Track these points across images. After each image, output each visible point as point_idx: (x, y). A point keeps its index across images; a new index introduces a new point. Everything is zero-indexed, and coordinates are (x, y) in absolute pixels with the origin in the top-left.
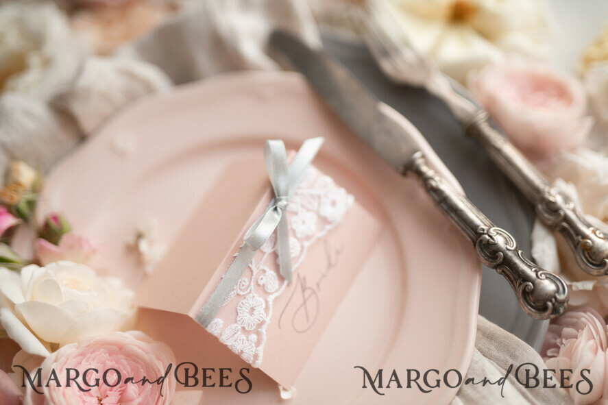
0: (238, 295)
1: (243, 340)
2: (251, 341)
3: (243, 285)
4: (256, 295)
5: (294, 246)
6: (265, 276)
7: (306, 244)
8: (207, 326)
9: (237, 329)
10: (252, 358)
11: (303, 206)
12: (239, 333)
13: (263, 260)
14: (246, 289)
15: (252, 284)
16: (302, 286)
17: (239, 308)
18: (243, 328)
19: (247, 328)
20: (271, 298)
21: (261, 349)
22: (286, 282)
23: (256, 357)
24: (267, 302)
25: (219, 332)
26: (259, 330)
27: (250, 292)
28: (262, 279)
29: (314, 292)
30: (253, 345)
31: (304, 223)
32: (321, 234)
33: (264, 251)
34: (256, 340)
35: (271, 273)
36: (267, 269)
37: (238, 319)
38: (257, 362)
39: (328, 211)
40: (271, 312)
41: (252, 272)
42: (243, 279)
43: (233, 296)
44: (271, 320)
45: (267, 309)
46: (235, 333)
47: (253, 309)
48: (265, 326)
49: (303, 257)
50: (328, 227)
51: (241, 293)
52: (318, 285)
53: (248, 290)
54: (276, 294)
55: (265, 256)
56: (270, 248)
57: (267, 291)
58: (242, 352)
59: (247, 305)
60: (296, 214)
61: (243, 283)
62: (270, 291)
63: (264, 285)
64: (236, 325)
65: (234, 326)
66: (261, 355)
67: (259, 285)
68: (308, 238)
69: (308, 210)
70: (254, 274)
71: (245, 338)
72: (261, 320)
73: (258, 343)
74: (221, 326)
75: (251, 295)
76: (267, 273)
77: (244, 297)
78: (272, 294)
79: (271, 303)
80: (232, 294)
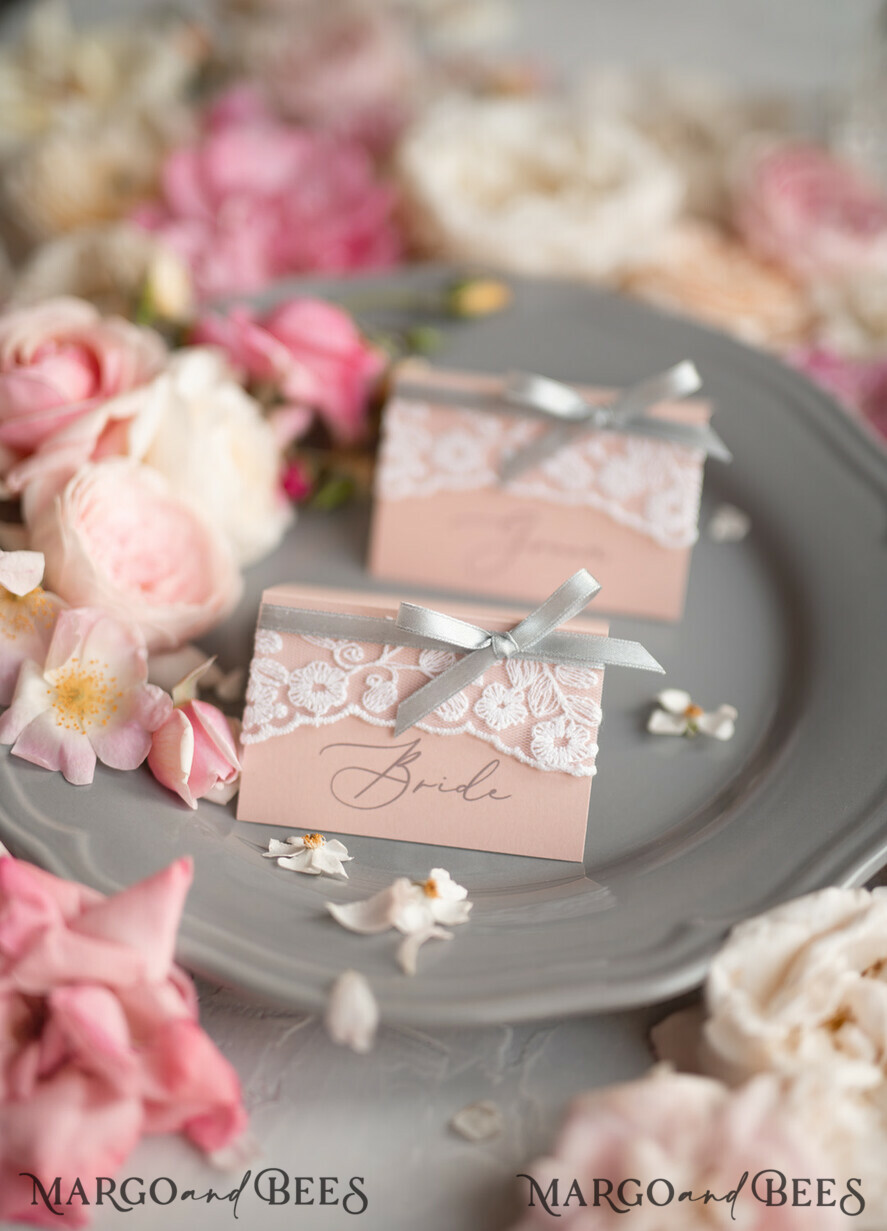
0: (332, 654)
1: (270, 696)
2: (275, 710)
3: (350, 653)
4: (347, 682)
5: (455, 707)
6: (384, 682)
7: (470, 727)
8: (261, 627)
9: (281, 677)
10: (250, 725)
11: (528, 690)
12: (278, 684)
13: (407, 667)
14: (347, 661)
15: (360, 668)
16: (403, 757)
17: (313, 665)
18: (288, 688)
19: (290, 693)
20: (355, 709)
21: (269, 732)
22: (392, 723)
23: (256, 730)
24: (344, 706)
25: (263, 652)
26: (298, 715)
27: (346, 671)
28: (376, 680)
29: (407, 782)
30: (271, 716)
31: (503, 706)
32: (500, 744)
33: (420, 661)
34: (280, 716)
35: (393, 690)
36: (396, 680)
37: (297, 672)
38: (249, 736)
39: (545, 739)
40: (333, 719)
41: (379, 658)
42: (360, 648)
43: (326, 646)
44: (322, 725)
45: (335, 711)
46: (274, 679)
47: (323, 688)
48: (306, 720)
49: (446, 731)
50: (520, 753)
51: (337, 658)
52: (421, 784)
53: (347, 667)
54: (365, 716)
55: (413, 668)
56: (431, 669)
57: (364, 699)
58: (253, 704)
59: (325, 676)
60: (510, 686)
61: (354, 652)
62: (365, 703)
63: (369, 688)
64: (286, 673)
65: (283, 669)
66: (262, 737)
67: (364, 680)
68: (482, 724)
69: (527, 704)
70: (378, 663)
71: (274, 698)
72: (315, 709)
73: (278, 723)
74: (272, 650)
75: (343, 674)
76: (389, 683)
77: (335, 664)
78: (363, 707)
79: (346, 712)
80: (328, 643)
